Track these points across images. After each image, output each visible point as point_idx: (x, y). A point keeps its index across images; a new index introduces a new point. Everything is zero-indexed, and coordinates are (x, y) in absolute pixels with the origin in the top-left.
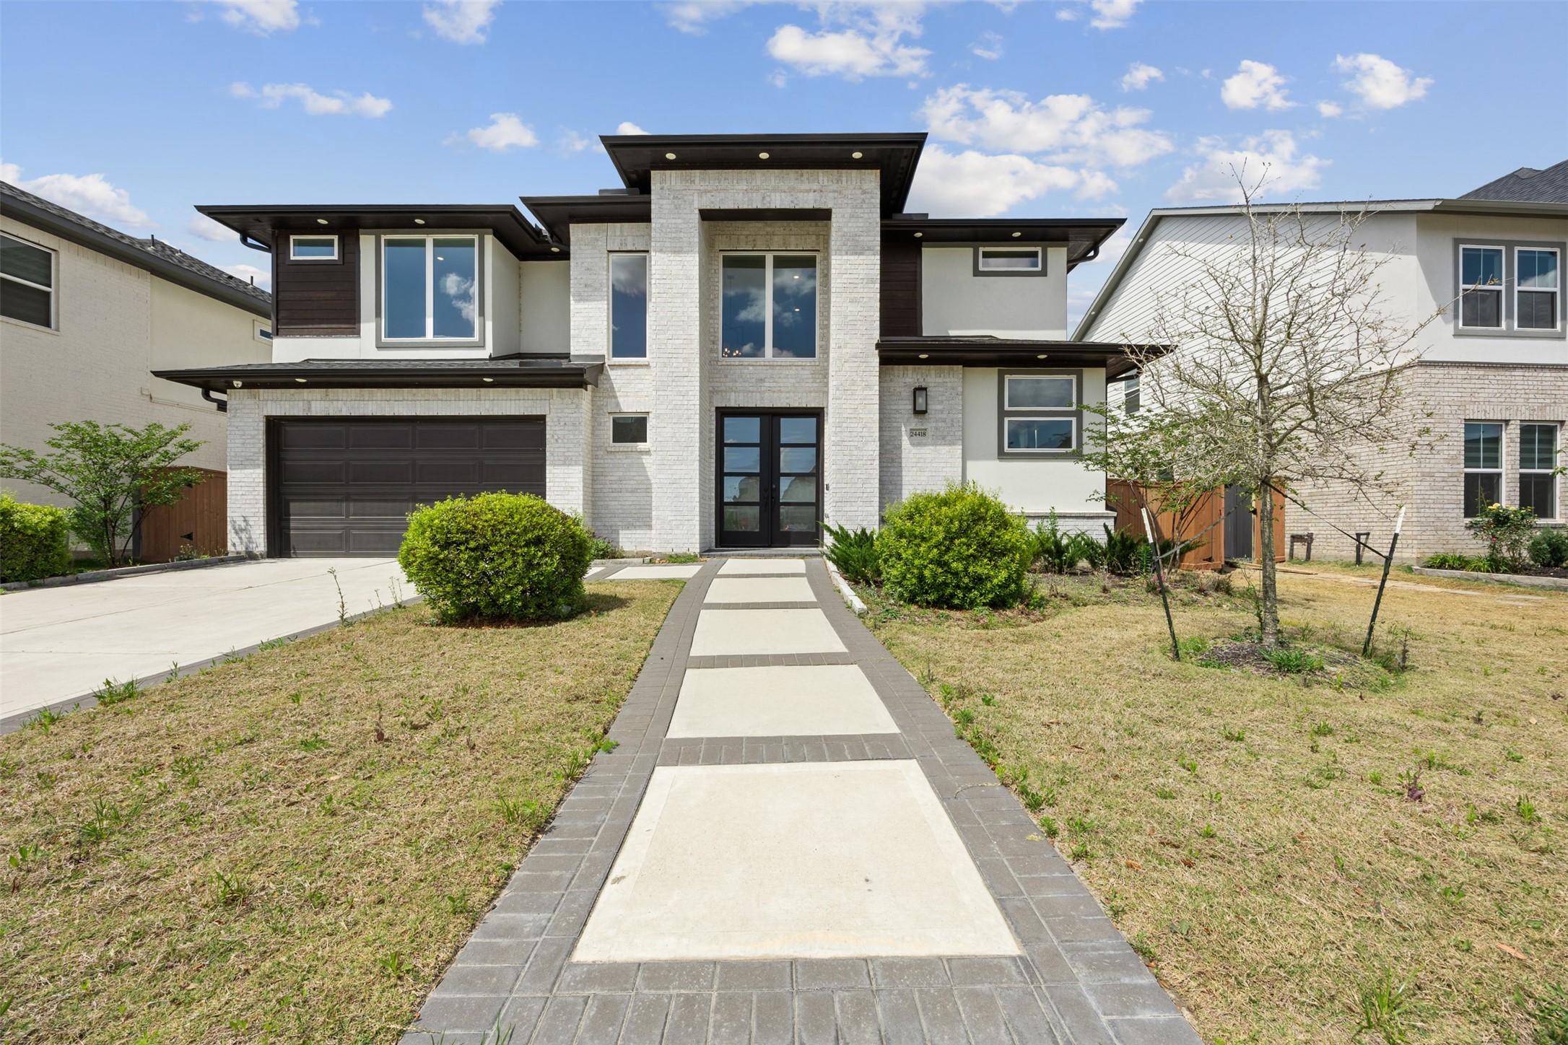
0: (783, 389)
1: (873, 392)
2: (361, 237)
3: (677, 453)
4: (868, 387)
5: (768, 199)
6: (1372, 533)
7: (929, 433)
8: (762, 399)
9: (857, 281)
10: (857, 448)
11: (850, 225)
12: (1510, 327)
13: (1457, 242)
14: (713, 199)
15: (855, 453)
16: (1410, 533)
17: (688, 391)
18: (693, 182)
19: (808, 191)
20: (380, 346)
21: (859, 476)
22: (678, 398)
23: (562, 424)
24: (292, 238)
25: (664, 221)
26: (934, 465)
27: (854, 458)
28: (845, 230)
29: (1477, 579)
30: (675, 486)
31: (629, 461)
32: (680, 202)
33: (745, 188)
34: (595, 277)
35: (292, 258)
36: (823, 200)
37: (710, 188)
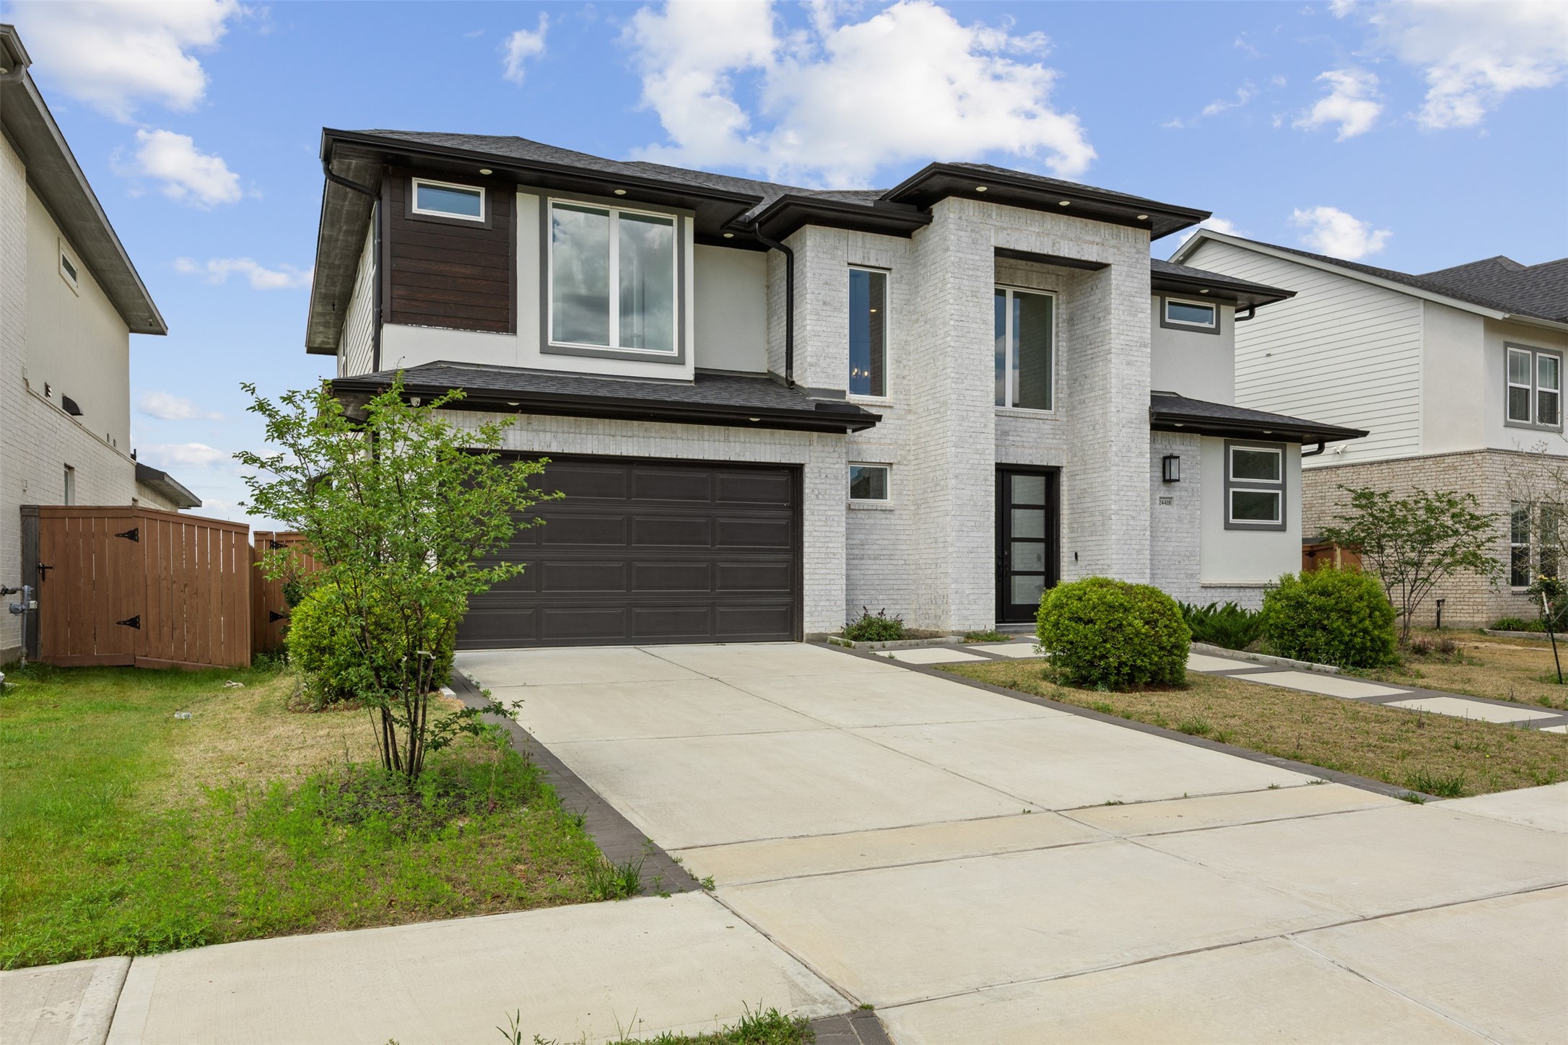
0: (1026, 444)
1: (1144, 460)
2: (518, 194)
3: (974, 518)
4: (1141, 454)
5: (1057, 246)
6: (1447, 600)
7: (1175, 502)
8: (1007, 454)
9: (1132, 344)
10: (1133, 518)
11: (1127, 284)
12: (1534, 422)
13: (1507, 345)
14: (1008, 238)
15: (1131, 522)
16: (1480, 600)
17: (985, 450)
18: (990, 216)
19: (1092, 243)
20: (545, 350)
21: (1133, 547)
22: (975, 456)
23: (823, 476)
24: (415, 182)
25: (962, 255)
26: (1178, 535)
27: (1130, 527)
28: (1122, 288)
29: (1539, 638)
30: (972, 555)
31: (872, 521)
32: (978, 236)
33: (1037, 230)
34: (833, 293)
35: (416, 209)
36: (1105, 255)
37: (1005, 226)
